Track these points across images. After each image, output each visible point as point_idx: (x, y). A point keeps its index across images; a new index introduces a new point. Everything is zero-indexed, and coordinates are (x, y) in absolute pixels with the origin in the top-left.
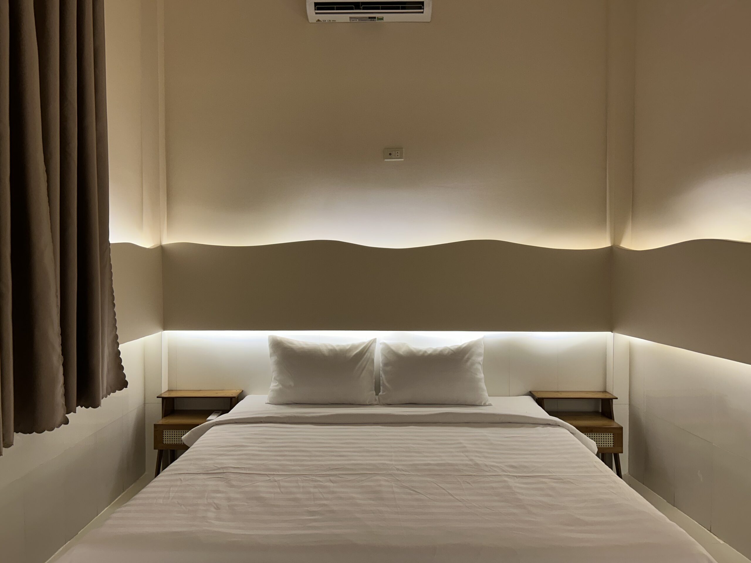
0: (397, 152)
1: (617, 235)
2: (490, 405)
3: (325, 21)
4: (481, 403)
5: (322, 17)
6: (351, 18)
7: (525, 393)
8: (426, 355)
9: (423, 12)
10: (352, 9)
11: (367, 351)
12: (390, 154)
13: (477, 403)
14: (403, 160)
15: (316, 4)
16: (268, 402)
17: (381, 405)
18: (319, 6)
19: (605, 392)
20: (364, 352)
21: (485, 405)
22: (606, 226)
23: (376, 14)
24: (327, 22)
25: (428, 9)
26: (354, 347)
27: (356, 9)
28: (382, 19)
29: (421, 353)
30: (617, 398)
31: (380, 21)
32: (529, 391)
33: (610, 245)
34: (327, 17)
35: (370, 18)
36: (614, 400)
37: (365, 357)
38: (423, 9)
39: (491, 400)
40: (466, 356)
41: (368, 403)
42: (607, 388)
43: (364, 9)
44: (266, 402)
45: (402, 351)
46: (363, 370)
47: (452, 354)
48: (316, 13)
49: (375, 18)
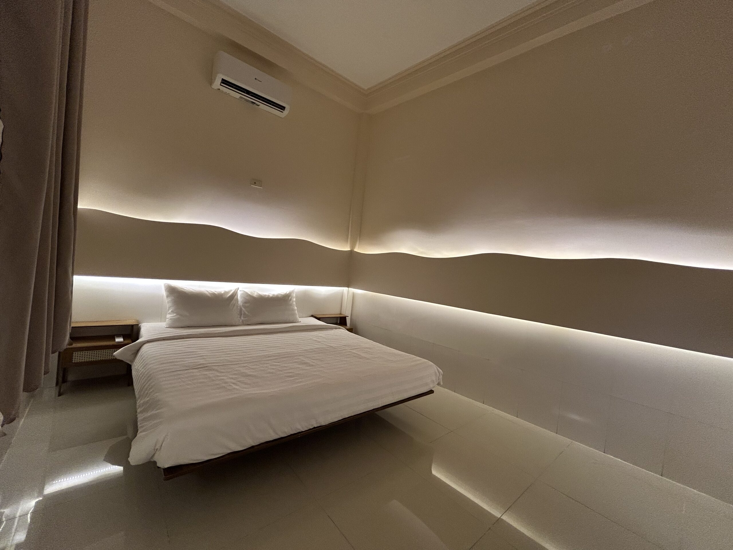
0: (259, 183)
1: (353, 246)
2: (300, 322)
3: (223, 91)
4: (296, 321)
5: (221, 88)
6: (241, 97)
7: (310, 316)
8: (270, 297)
9: (282, 112)
10: (244, 92)
11: (235, 295)
12: (255, 183)
13: (295, 321)
14: (261, 188)
15: (223, 79)
16: (168, 326)
17: (244, 325)
18: (224, 82)
19: (341, 314)
20: (234, 295)
21: (298, 322)
22: (347, 241)
23: (257, 101)
24: (223, 92)
25: (286, 112)
26: (226, 293)
27: (246, 94)
28: (259, 106)
29: (267, 296)
30: (348, 316)
31: (257, 106)
32: (311, 314)
33: (349, 249)
34: (225, 89)
35: (252, 102)
36: (347, 317)
37: (235, 298)
38: (284, 110)
39: (300, 319)
40: (290, 298)
41: (237, 325)
42: (342, 312)
43: (251, 96)
44: (166, 327)
45: (255, 295)
46: (234, 306)
47: (283, 297)
48: (220, 85)
49: (255, 103)
